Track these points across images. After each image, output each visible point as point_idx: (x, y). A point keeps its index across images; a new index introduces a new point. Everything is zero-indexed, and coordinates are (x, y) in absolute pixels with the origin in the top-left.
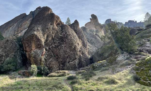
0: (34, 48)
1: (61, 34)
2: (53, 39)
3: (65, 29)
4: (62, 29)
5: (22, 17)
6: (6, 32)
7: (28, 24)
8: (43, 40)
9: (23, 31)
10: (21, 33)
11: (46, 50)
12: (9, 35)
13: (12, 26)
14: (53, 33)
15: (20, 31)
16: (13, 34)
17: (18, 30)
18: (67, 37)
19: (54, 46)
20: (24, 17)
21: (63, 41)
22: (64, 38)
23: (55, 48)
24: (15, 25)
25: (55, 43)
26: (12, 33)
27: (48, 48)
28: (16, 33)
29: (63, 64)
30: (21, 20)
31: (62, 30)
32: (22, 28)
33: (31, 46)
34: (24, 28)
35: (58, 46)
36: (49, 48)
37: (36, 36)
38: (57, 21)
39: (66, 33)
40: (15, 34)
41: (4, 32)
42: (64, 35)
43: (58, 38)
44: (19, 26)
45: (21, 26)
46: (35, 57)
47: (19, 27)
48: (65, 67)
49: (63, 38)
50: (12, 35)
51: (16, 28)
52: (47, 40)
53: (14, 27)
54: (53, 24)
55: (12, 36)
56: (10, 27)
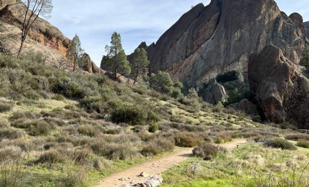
0: (273, 109)
1: (298, 93)
2: (290, 99)
3: (302, 86)
4: (299, 84)
5: (197, 15)
6: (171, 52)
7: (210, 29)
8: (281, 102)
9: (202, 46)
10: (199, 50)
11: (285, 111)
12: (177, 58)
13: (181, 39)
14: (289, 93)
15: (197, 47)
16: (184, 54)
17: (193, 45)
18: (305, 96)
19: (292, 106)
20: (200, 14)
21: (300, 100)
22: (302, 97)
23: (293, 108)
24: (186, 34)
25: (293, 103)
26: (182, 52)
27: (286, 109)
28: (189, 51)
29: (302, 124)
30: (194, 22)
31: (299, 87)
32: (199, 39)
33: (270, 108)
34: (204, 39)
35: (296, 107)
36: (288, 109)
37: (275, 98)
38: (292, 75)
39: (304, 91)
40: (187, 55)
41: (168, 53)
42: (302, 93)
43: (295, 98)
44: (195, 36)
45: (197, 35)
46: (275, 117)
47: (193, 39)
48: (305, 127)
49: (300, 96)
50: (182, 56)
51: (189, 42)
52: (284, 102)
53: (184, 38)
54: (288, 80)
55: (183, 58)
56: (177, 40)
